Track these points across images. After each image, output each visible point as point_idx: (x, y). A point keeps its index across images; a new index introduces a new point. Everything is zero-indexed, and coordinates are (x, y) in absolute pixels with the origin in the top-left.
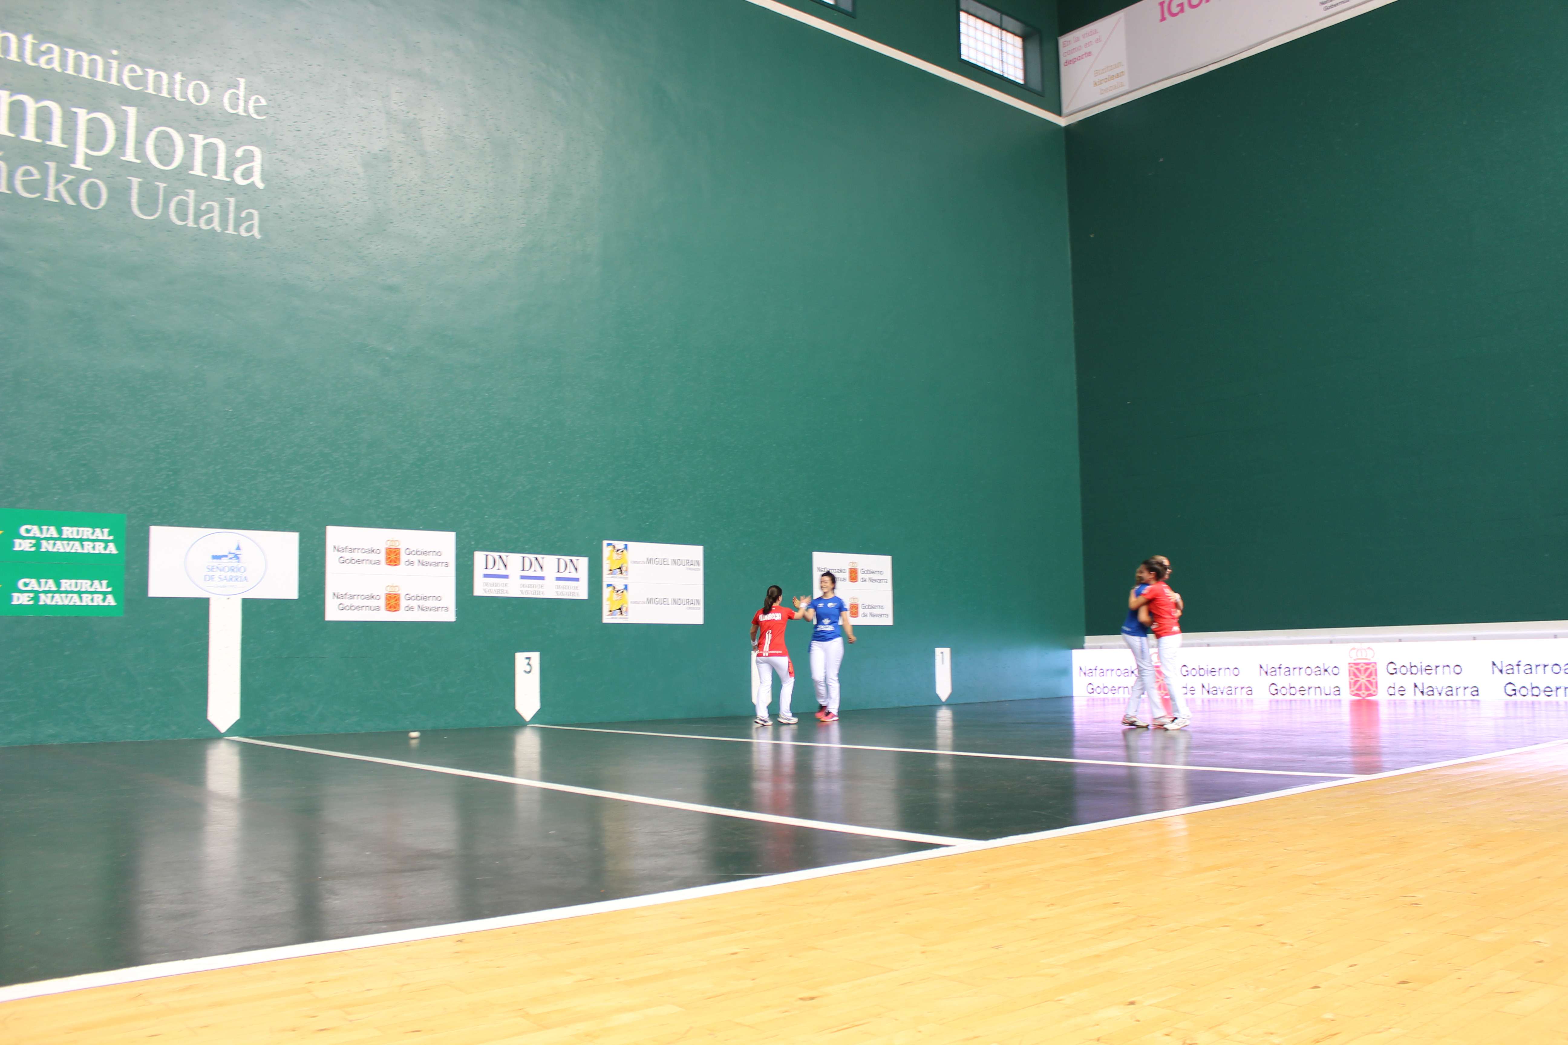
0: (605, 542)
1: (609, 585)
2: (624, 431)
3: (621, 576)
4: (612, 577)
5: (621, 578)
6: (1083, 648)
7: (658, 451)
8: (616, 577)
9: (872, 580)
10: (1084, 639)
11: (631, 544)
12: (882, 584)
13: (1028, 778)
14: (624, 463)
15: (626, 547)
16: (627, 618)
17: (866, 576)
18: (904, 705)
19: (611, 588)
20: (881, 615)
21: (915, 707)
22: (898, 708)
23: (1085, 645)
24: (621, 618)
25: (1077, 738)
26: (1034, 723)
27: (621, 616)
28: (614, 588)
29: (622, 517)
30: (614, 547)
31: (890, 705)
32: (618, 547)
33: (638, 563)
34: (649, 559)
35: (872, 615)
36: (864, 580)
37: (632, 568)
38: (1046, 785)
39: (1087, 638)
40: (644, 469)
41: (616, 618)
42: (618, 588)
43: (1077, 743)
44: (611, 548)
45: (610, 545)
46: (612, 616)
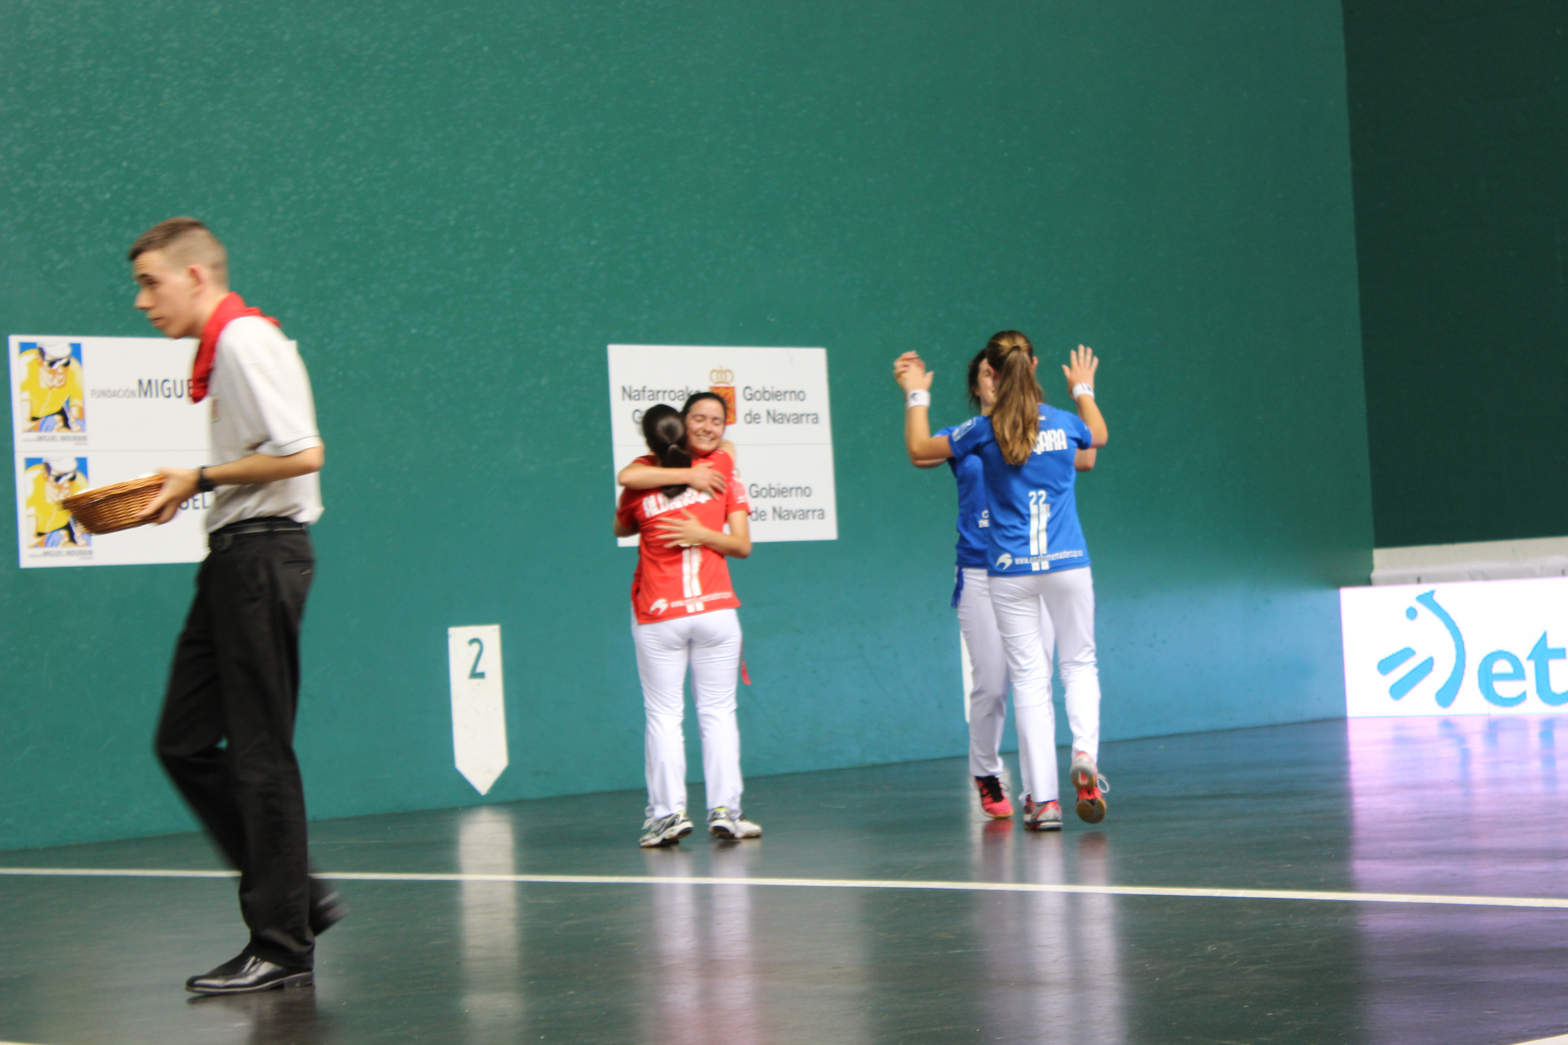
0: (15, 341)
1: (31, 462)
2: (52, 20)
3: (65, 433)
4: (40, 439)
5: (64, 439)
6: (1368, 582)
7: (154, 76)
8: (53, 439)
9: (775, 418)
10: (1370, 559)
11: (90, 344)
12: (805, 427)
13: (1211, 948)
14: (57, 111)
15: (76, 351)
16: (90, 552)
17: (760, 407)
18: (877, 759)
19: (38, 470)
20: (804, 514)
21: (906, 764)
22: (862, 769)
23: (1375, 574)
24: (69, 553)
25: (1360, 834)
26: (1233, 796)
27: (71, 547)
28: (48, 468)
29: (60, 267)
30: (42, 353)
31: (839, 762)
32: (51, 354)
33: (115, 394)
34: (145, 383)
35: (779, 514)
36: (754, 418)
37: (95, 409)
38: (1260, 967)
39: (1380, 556)
40: (116, 128)
41: (59, 554)
42: (57, 469)
43: (1360, 848)
44: (32, 355)
45: (30, 346)
46: (41, 550)
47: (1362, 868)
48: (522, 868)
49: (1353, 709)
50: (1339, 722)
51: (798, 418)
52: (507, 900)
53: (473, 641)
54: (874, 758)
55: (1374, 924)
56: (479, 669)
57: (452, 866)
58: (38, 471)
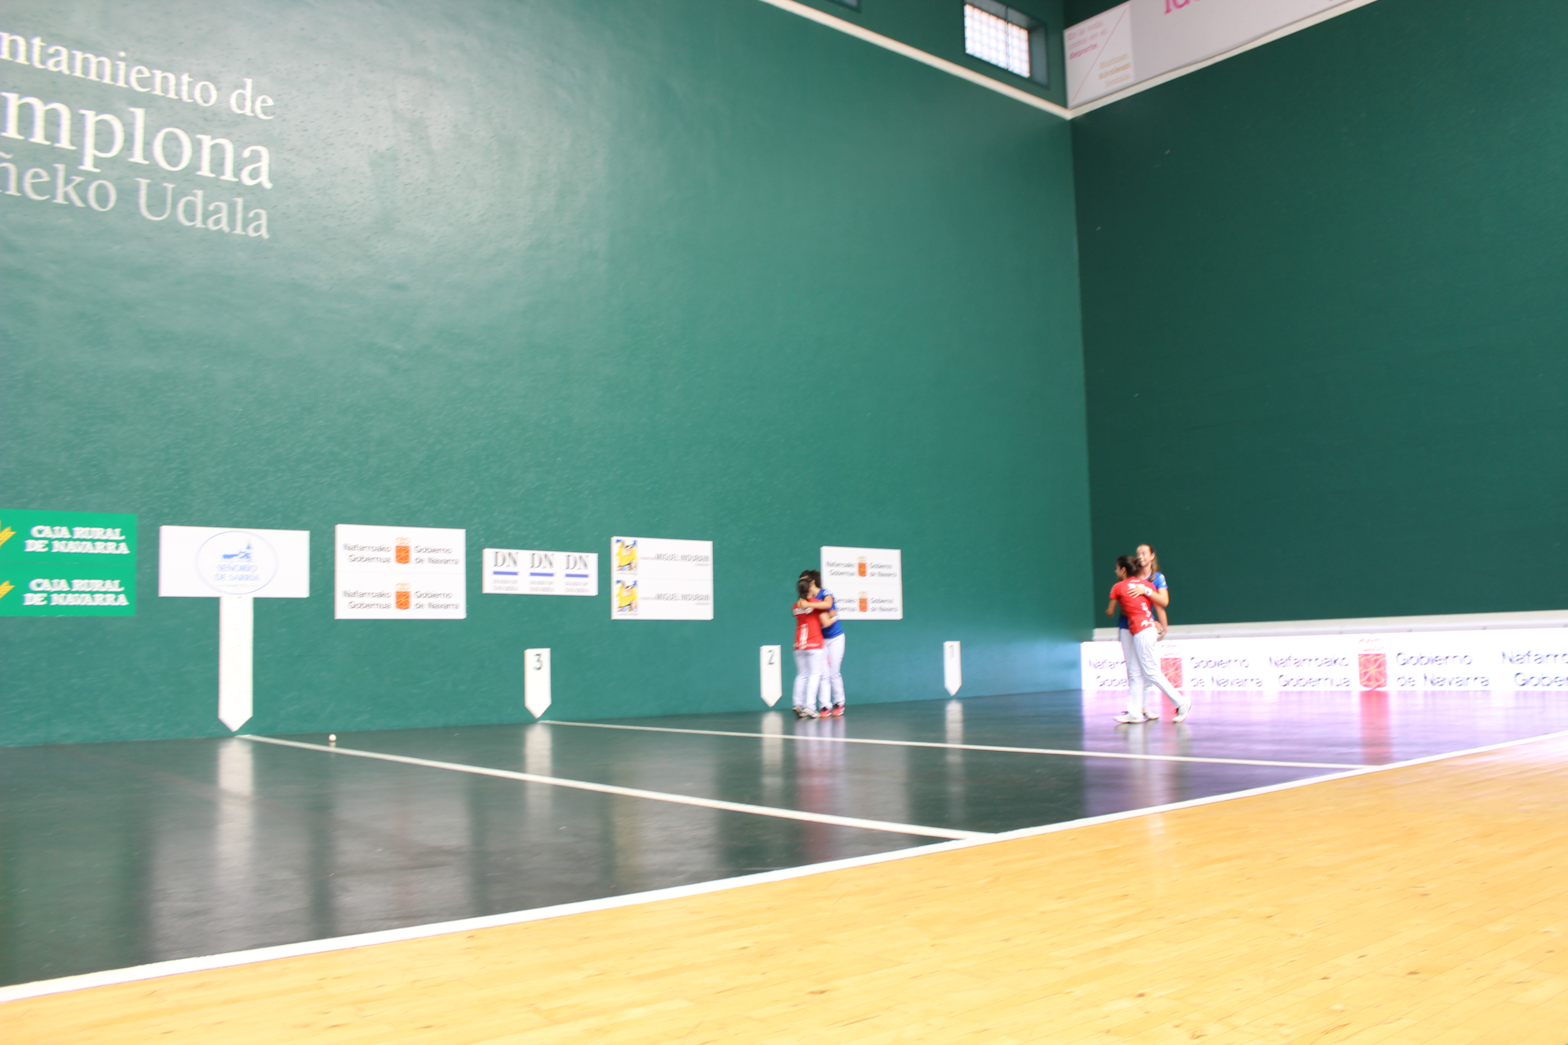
0: (614, 538)
2: (632, 427)
3: (630, 572)
5: (630, 574)
6: (1091, 640)
9: (880, 575)
10: (1092, 631)
11: (640, 541)
12: (892, 578)
14: (632, 459)
15: (635, 544)
17: (875, 571)
19: (620, 585)
20: (891, 610)
23: (1095, 637)
25: (1086, 731)
27: (631, 613)
28: (623, 585)
29: (631, 513)
30: (623, 543)
32: (626, 544)
33: (647, 559)
34: (658, 555)
35: (881, 610)
36: (873, 575)
37: (641, 565)
39: (1095, 631)
42: (626, 584)
44: (619, 544)
45: (619, 541)
46: (621, 613)
47: (1088, 743)
49: (1084, 687)
50: (1079, 691)
51: (890, 575)
52: (779, 745)
53: (770, 651)
55: (1088, 763)
56: (771, 662)
57: (759, 731)
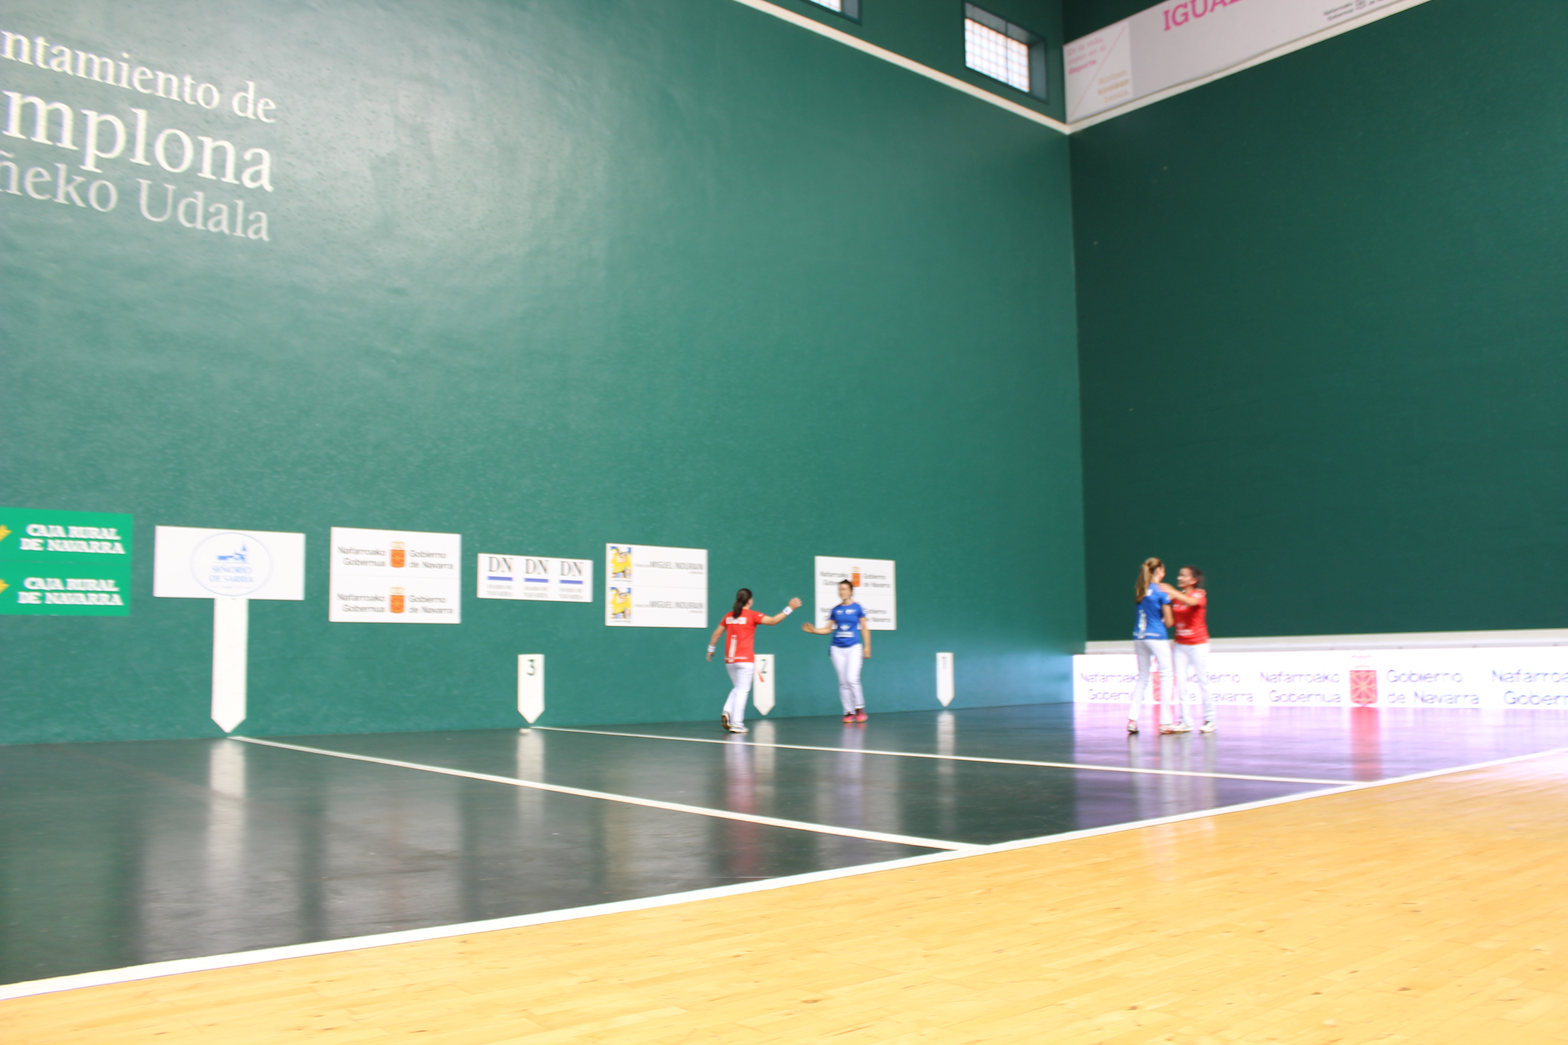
0: (609, 545)
1: (612, 589)
3: (625, 579)
6: (1083, 653)
10: (1085, 644)
12: (885, 588)
15: (630, 551)
23: (1086, 650)
27: (624, 619)
28: (617, 592)
30: (618, 550)
32: (621, 551)
34: (652, 563)
37: (636, 572)
39: (1089, 644)
42: (621, 591)
43: (1078, 749)
44: (614, 551)
45: (613, 548)
46: (615, 619)
47: (1079, 756)
48: (777, 742)
49: (1076, 699)
50: (1070, 704)
51: (882, 586)
52: (771, 752)
53: (764, 660)
54: (904, 709)
58: (614, 592)
